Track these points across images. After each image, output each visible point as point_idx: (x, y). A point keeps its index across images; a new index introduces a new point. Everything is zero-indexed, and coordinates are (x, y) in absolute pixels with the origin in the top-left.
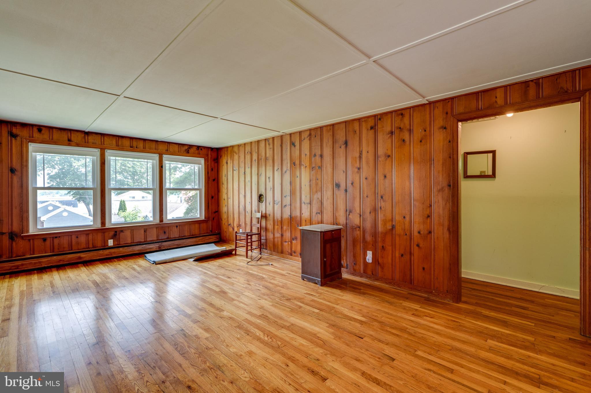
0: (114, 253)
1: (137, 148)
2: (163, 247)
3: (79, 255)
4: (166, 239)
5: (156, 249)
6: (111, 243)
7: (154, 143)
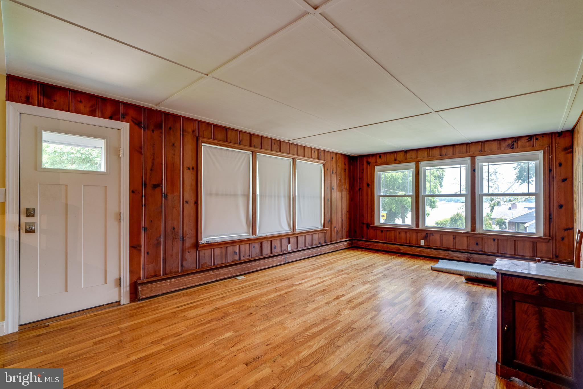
0: (423, 252)
1: (446, 155)
2: (473, 259)
3: (398, 247)
4: (479, 251)
5: (463, 259)
6: (422, 243)
7: (465, 147)
